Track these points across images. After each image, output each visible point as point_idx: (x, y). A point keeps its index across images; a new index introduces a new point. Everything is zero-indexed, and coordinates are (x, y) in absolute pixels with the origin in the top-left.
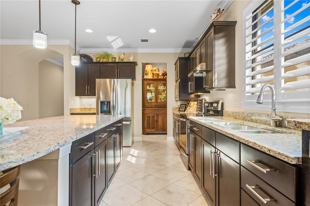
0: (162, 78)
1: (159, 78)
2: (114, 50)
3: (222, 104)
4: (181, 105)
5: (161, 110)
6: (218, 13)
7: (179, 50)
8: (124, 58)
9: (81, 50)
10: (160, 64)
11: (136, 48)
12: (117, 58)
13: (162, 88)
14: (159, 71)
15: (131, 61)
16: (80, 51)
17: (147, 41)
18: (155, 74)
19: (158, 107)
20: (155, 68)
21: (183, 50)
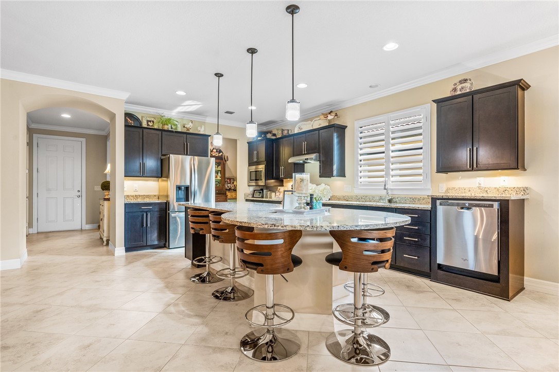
0: (217, 155)
2: (174, 114)
4: (255, 190)
6: (335, 116)
8: (191, 127)
12: (179, 126)
15: (201, 133)
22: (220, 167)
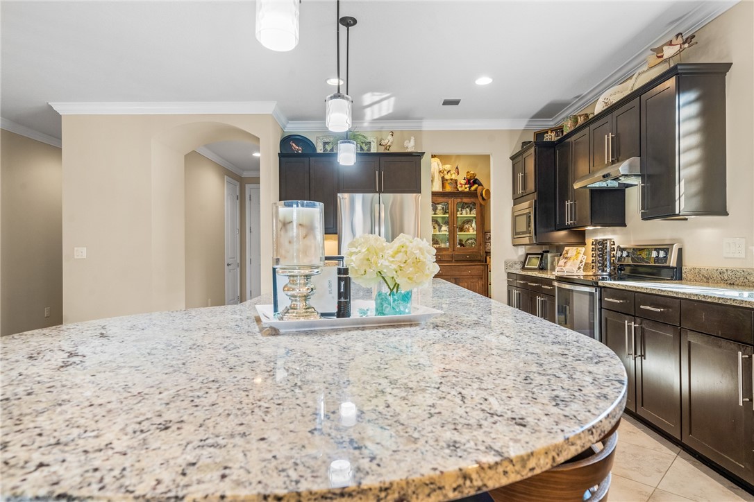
0: (467, 190)
1: (460, 189)
2: (366, 124)
3: (680, 251)
4: (527, 254)
5: (465, 267)
6: (684, 43)
7: (521, 125)
8: (392, 143)
9: (288, 126)
10: (458, 156)
11: (421, 119)
12: (372, 143)
13: (464, 215)
14: (458, 174)
15: (410, 150)
16: (285, 127)
17: (456, 103)
18: (449, 181)
19: (457, 261)
20: (448, 167)
21: (531, 124)
22: (474, 211)
